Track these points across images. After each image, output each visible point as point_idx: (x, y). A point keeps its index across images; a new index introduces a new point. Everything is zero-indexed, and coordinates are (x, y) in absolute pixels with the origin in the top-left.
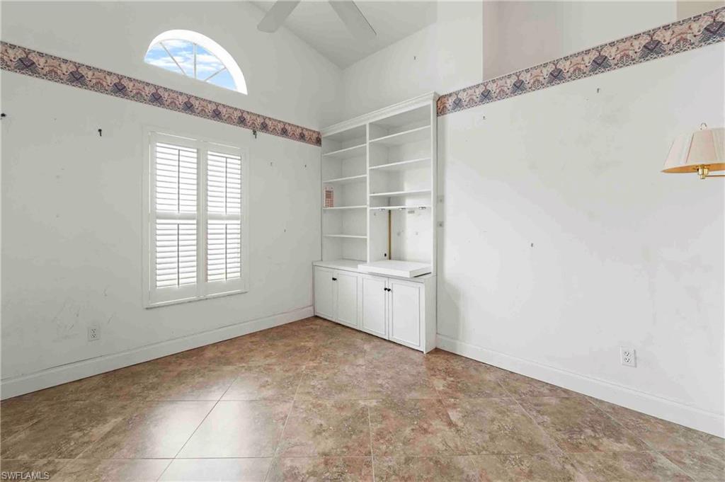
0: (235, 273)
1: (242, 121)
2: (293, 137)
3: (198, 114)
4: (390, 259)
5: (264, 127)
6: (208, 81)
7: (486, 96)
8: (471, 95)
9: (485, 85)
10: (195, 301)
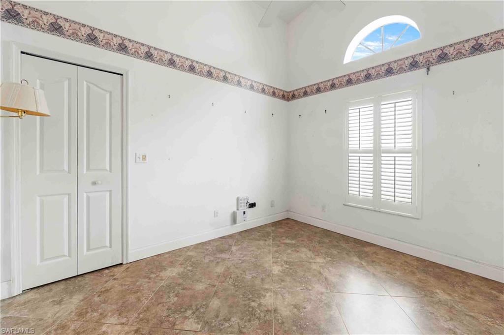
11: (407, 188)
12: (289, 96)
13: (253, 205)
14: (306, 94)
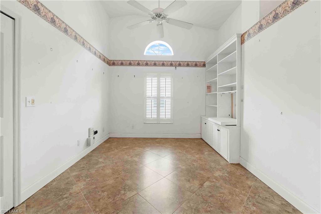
0: (169, 116)
1: (171, 65)
2: (192, 66)
3: (158, 66)
4: (232, 118)
5: (180, 65)
6: (162, 55)
7: (261, 28)
8: (254, 30)
9: (260, 22)
10: (156, 123)
11: (169, 114)
12: (111, 63)
13: (96, 132)
14: (122, 64)
